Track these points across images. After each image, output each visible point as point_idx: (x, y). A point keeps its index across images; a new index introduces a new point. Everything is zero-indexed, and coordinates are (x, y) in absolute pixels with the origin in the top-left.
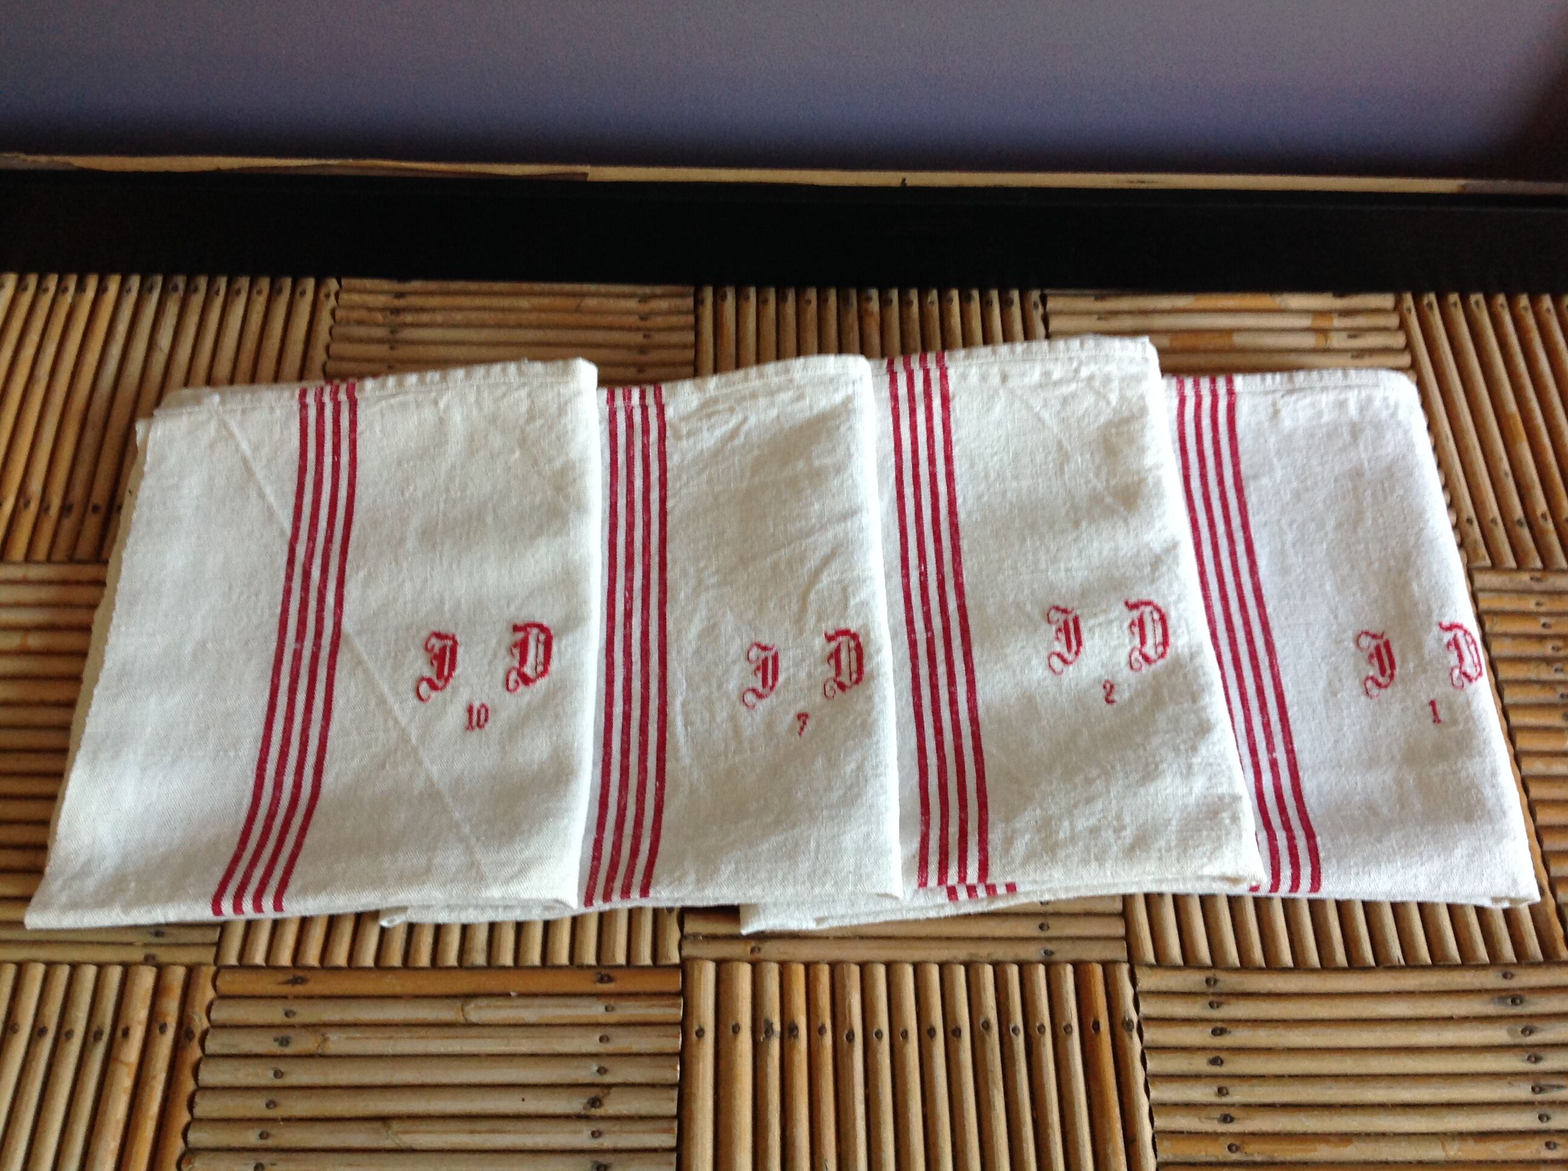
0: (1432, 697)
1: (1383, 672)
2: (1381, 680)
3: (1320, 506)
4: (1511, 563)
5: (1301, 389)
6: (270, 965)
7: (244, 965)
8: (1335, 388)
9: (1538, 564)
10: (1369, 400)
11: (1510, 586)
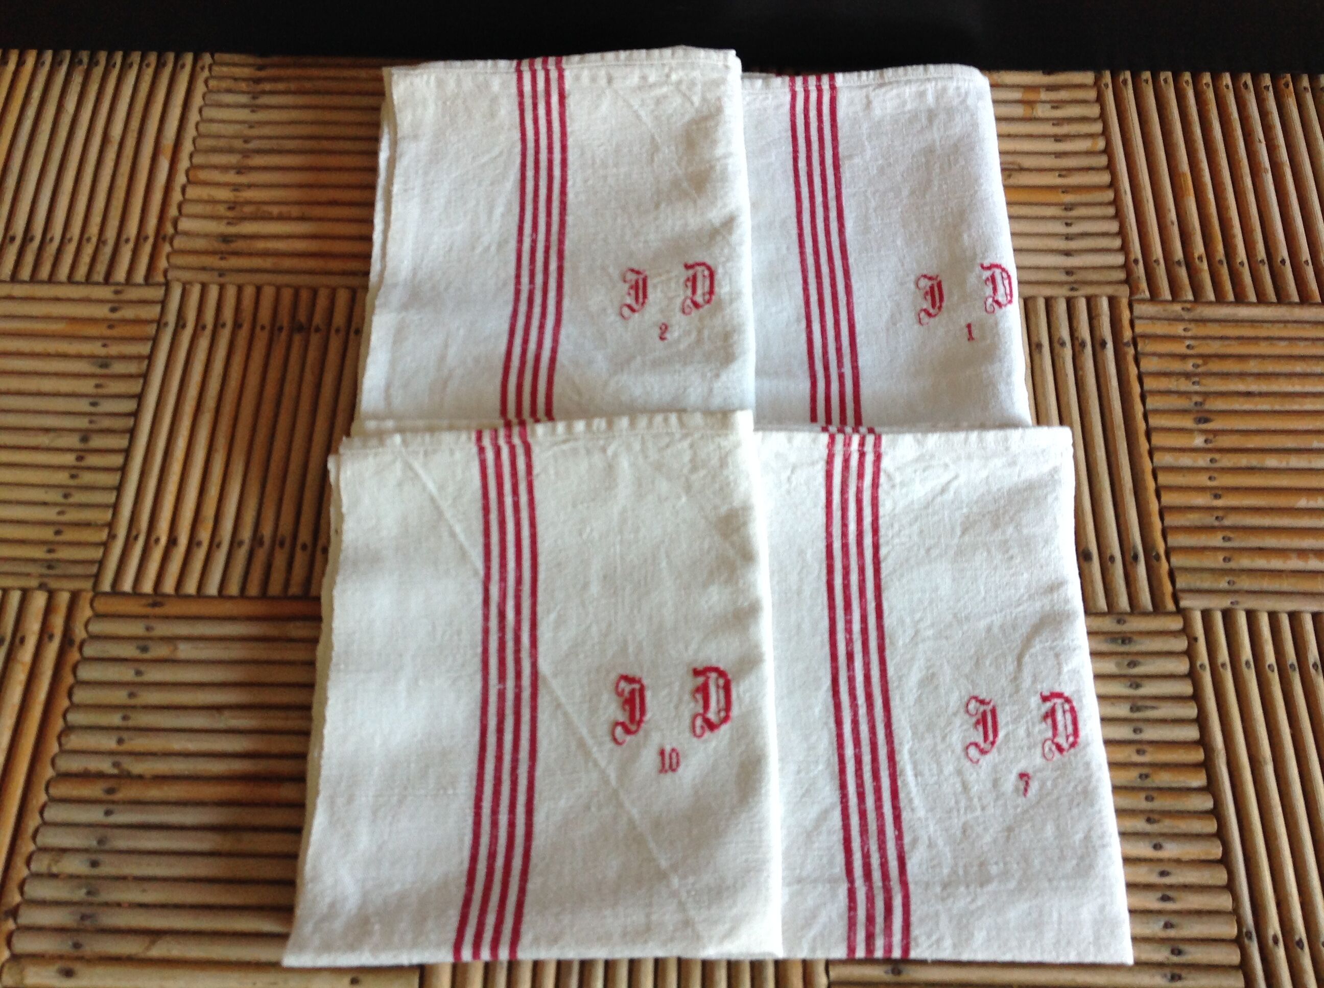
0: (969, 321)
1: (933, 305)
2: (932, 311)
3: (899, 178)
4: (1168, 296)
5: (890, 83)
6: (136, 593)
7: (116, 592)
8: (917, 80)
9: (1190, 297)
10: (944, 89)
11: (1164, 315)
